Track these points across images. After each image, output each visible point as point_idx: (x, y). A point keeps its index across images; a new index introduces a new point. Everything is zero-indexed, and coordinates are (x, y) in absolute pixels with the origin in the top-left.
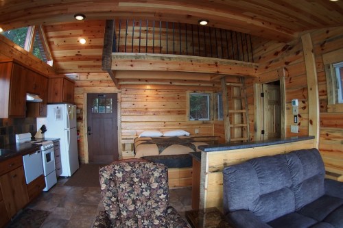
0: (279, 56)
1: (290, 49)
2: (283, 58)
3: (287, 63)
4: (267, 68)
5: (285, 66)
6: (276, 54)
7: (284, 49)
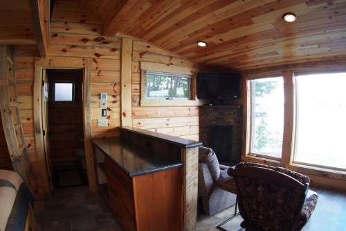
0: (88, 44)
1: (106, 43)
2: (93, 48)
3: (97, 55)
4: (64, 51)
5: (94, 56)
6: (85, 40)
7: (96, 40)
